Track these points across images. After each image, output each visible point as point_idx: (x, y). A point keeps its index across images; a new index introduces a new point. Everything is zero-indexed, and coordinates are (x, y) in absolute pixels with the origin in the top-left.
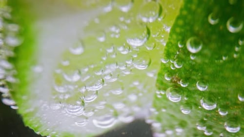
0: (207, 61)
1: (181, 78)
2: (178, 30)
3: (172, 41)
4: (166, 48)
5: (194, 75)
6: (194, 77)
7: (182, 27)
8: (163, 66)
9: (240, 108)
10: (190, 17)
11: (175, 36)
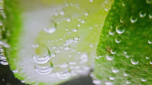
0: (128, 38)
1: (112, 48)
2: (110, 18)
3: (106, 25)
4: (103, 30)
5: (120, 46)
6: (120, 48)
7: (112, 17)
8: (101, 41)
9: (148, 67)
10: (117, 11)
11: (108, 23)
